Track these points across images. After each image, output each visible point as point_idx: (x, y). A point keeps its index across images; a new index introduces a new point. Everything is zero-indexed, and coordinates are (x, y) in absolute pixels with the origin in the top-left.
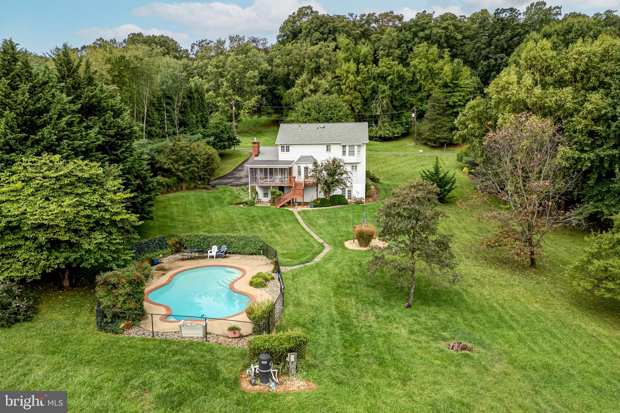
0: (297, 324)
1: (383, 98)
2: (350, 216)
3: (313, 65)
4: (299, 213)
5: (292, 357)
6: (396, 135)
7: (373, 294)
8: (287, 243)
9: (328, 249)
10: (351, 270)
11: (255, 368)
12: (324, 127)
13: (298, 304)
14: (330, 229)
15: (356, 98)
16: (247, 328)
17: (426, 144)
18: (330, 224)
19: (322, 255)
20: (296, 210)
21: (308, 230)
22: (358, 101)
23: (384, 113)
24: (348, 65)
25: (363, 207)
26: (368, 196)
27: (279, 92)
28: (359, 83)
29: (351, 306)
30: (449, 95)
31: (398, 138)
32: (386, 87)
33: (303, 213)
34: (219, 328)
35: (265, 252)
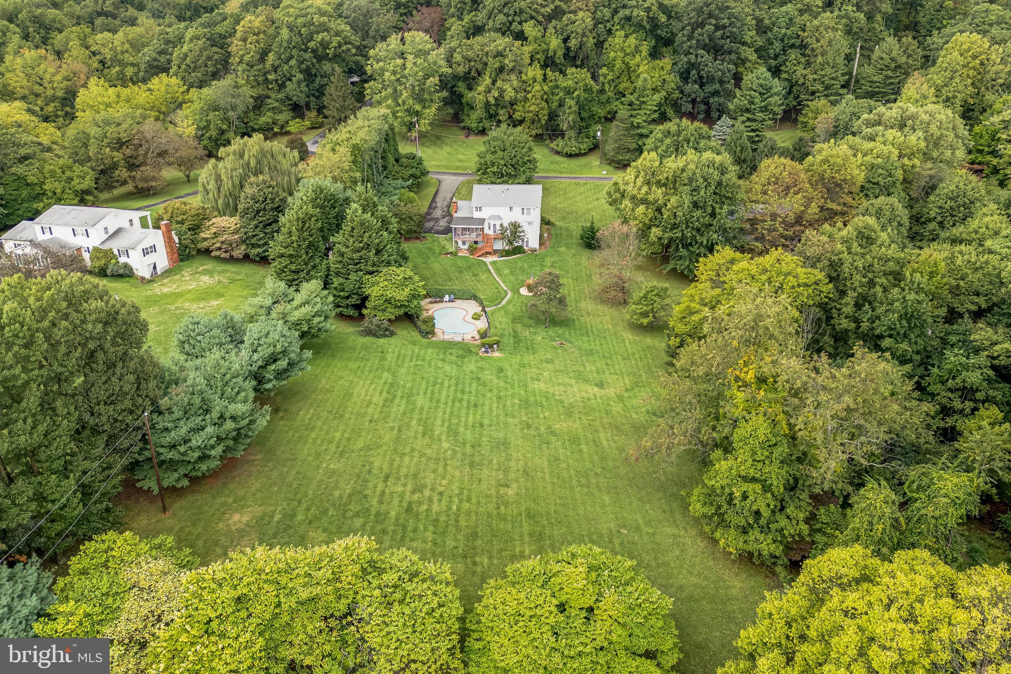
0: (496, 336)
1: (569, 114)
2: (526, 266)
3: (497, 65)
4: (491, 263)
5: (495, 346)
6: (583, 152)
7: (531, 322)
8: (485, 290)
9: (510, 295)
10: (521, 309)
11: (483, 349)
13: (495, 328)
14: (512, 278)
15: (542, 109)
16: (478, 337)
17: (610, 164)
18: (512, 273)
19: (506, 299)
20: (489, 259)
21: (497, 279)
22: (545, 112)
23: (571, 128)
24: (534, 72)
25: (537, 255)
26: (541, 244)
27: (459, 90)
28: (545, 93)
29: (519, 327)
30: (634, 113)
31: (585, 154)
32: (573, 103)
33: (494, 263)
34: (468, 337)
35: (475, 298)
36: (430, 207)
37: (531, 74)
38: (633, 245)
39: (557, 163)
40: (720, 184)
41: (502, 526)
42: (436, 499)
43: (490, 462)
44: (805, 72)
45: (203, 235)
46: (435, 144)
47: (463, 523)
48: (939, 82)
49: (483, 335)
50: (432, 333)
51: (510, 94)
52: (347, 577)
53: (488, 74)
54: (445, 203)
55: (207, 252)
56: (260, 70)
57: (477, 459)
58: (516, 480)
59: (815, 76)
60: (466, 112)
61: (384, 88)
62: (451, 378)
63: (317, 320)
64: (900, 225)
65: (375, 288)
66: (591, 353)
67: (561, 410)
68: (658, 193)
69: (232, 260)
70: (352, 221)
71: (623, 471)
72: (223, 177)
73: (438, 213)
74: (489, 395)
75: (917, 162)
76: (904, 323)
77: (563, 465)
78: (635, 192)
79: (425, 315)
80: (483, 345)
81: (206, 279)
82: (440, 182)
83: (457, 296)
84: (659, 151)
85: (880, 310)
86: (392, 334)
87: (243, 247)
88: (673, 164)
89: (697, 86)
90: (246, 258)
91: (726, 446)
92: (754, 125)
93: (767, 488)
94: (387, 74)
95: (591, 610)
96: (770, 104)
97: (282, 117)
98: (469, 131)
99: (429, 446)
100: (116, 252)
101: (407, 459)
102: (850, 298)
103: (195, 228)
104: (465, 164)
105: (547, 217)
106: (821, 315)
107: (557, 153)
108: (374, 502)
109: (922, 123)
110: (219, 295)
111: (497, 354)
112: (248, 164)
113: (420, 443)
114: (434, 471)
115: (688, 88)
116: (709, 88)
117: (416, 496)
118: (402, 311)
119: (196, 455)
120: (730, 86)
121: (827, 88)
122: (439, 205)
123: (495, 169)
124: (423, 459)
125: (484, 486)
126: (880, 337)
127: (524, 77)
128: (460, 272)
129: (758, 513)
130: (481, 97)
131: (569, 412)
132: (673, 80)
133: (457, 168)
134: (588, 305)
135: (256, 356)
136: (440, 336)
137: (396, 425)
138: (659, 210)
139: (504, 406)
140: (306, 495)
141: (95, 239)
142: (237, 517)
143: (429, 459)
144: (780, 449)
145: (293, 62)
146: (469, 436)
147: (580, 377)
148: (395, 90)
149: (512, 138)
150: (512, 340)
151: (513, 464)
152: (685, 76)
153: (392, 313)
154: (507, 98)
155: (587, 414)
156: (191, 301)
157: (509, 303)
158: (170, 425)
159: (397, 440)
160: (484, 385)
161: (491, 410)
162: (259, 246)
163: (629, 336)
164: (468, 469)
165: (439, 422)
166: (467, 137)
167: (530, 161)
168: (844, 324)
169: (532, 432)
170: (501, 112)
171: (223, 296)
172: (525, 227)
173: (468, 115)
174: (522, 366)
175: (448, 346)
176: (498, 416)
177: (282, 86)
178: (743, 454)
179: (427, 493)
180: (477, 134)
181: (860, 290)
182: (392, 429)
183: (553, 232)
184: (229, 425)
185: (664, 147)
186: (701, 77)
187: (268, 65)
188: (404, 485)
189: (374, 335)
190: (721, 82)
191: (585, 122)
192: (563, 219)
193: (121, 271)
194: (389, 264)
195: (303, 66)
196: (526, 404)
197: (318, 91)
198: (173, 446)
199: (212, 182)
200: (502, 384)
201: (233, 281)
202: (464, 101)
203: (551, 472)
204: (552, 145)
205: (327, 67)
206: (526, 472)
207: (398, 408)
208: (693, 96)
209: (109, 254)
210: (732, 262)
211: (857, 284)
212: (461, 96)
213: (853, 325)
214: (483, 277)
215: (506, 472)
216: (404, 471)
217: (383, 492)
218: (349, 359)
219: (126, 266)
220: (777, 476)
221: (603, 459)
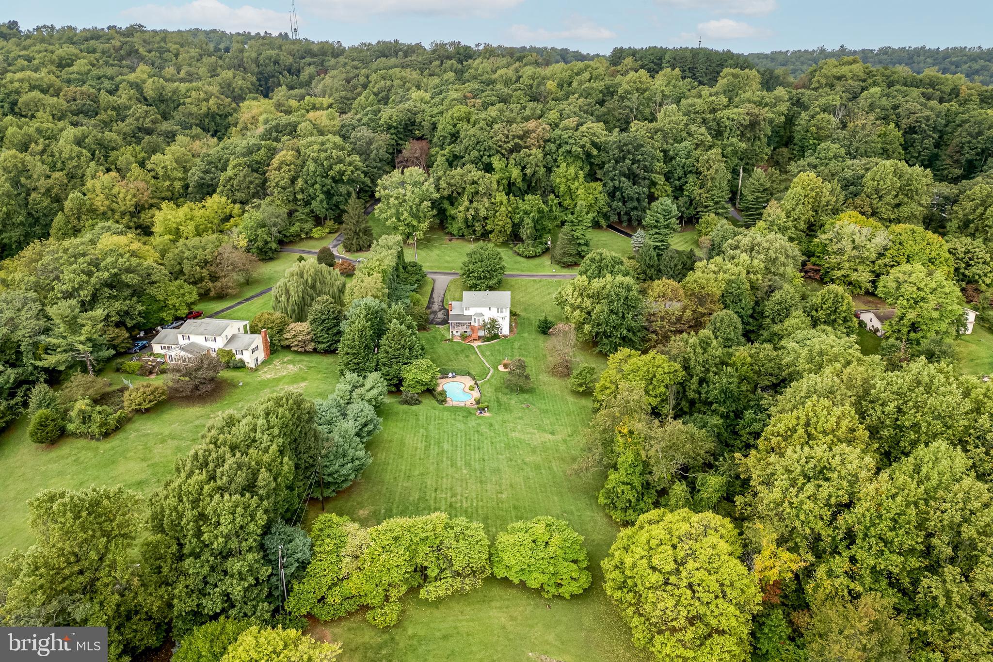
0: (485, 401)
1: (527, 227)
2: (501, 349)
3: (473, 190)
4: (477, 347)
5: (486, 409)
6: (538, 254)
7: (507, 391)
8: (475, 367)
9: (492, 371)
10: (500, 381)
11: (479, 411)
13: (485, 396)
14: (492, 358)
15: (508, 223)
16: (474, 403)
17: (558, 264)
18: (492, 354)
19: (490, 375)
20: (475, 344)
21: (482, 359)
22: (510, 226)
23: (528, 238)
24: (501, 197)
25: (508, 340)
26: (510, 331)
27: (445, 207)
28: (510, 212)
29: (500, 395)
31: (539, 256)
32: (530, 221)
33: (479, 347)
34: (468, 403)
35: (469, 374)
36: (429, 302)
37: (498, 199)
38: (573, 336)
39: (519, 263)
40: (627, 298)
41: (501, 513)
42: (464, 501)
43: (491, 480)
44: (700, 191)
45: (285, 336)
47: (480, 512)
48: (788, 207)
49: (478, 402)
50: (445, 401)
51: (483, 212)
52: (439, 529)
53: (466, 196)
54: (440, 299)
55: (288, 347)
56: (290, 192)
57: (484, 479)
58: (506, 490)
59: (707, 195)
60: (449, 222)
61: (389, 208)
62: (461, 431)
63: (380, 398)
64: (735, 327)
65: (410, 374)
66: (546, 411)
67: (529, 450)
68: (588, 303)
69: (306, 352)
70: (394, 331)
71: (565, 484)
72: (292, 293)
73: (436, 307)
74: (485, 441)
75: (759, 276)
76: (723, 395)
77: (532, 481)
78: (573, 302)
79: (439, 389)
80: (479, 409)
81: (291, 366)
82: (434, 281)
83: (457, 373)
84: (588, 273)
85: (711, 387)
86: (420, 402)
87: (313, 344)
88: (597, 284)
89: (620, 204)
90: (315, 350)
91: (615, 467)
92: (660, 238)
93: (633, 488)
94: (392, 199)
95: (547, 543)
96: (670, 223)
97: (307, 226)
98: (451, 236)
99: (456, 473)
100: (234, 352)
101: (445, 480)
102: (695, 379)
103: (281, 332)
104: (451, 265)
105: (514, 310)
106: (681, 389)
107: (519, 254)
108: (432, 502)
109: (763, 248)
110: (304, 379)
111: (487, 414)
112: (307, 281)
113: (451, 471)
114: (461, 486)
115: (615, 204)
116: (630, 205)
117: (453, 499)
118: (425, 388)
119: (343, 479)
120: (645, 203)
121: (717, 203)
122: (436, 300)
123: (476, 274)
124: (454, 480)
125: (489, 493)
126: (711, 403)
127: (493, 200)
128: (457, 354)
129: (630, 501)
130: (461, 215)
131: (534, 451)
132: (603, 199)
133: (446, 268)
134: (544, 378)
135: (357, 424)
136: (450, 403)
137: (435, 461)
138: (589, 313)
139: (496, 448)
140: (395, 500)
141: (220, 344)
142: (361, 512)
143: (457, 479)
144: (639, 467)
145: (317, 186)
146: (477, 466)
147: (540, 428)
148: (398, 211)
149: (487, 252)
150: (496, 404)
151: (504, 481)
152: (612, 195)
153: (419, 389)
154: (481, 215)
155: (545, 452)
156: (288, 383)
157: (492, 377)
158: (328, 464)
159: (437, 469)
160: (482, 435)
161: (488, 451)
162: (323, 343)
163: (571, 399)
164: (479, 485)
165: (459, 459)
166: (450, 240)
167: (500, 268)
168: (692, 395)
169: (513, 463)
170: (477, 224)
171: (306, 379)
172: (500, 321)
173: (451, 224)
174: (504, 422)
175: (456, 410)
176: (492, 454)
177: (307, 203)
178: (622, 472)
179: (459, 497)
181: (700, 375)
182: (433, 463)
183: (518, 321)
184: (357, 463)
185: (591, 271)
186: (623, 197)
187: (297, 188)
188: (446, 494)
189: (409, 404)
190: (638, 200)
191: (539, 232)
192: (525, 310)
193: (239, 365)
194: (417, 357)
195: (325, 189)
196: (508, 446)
197: (335, 205)
198: (329, 475)
199: (283, 296)
200: (493, 434)
201: (310, 368)
202: (448, 213)
203: (525, 485)
204: (516, 249)
205: (343, 189)
206: (511, 485)
207: (434, 450)
208: (618, 210)
209: (229, 354)
210: (630, 356)
211: (698, 372)
212: (445, 210)
213: (697, 396)
214: (473, 357)
215: (500, 486)
216: (444, 486)
217: (435, 498)
218: (397, 421)
219: (242, 361)
220: (637, 481)
221: (554, 477)
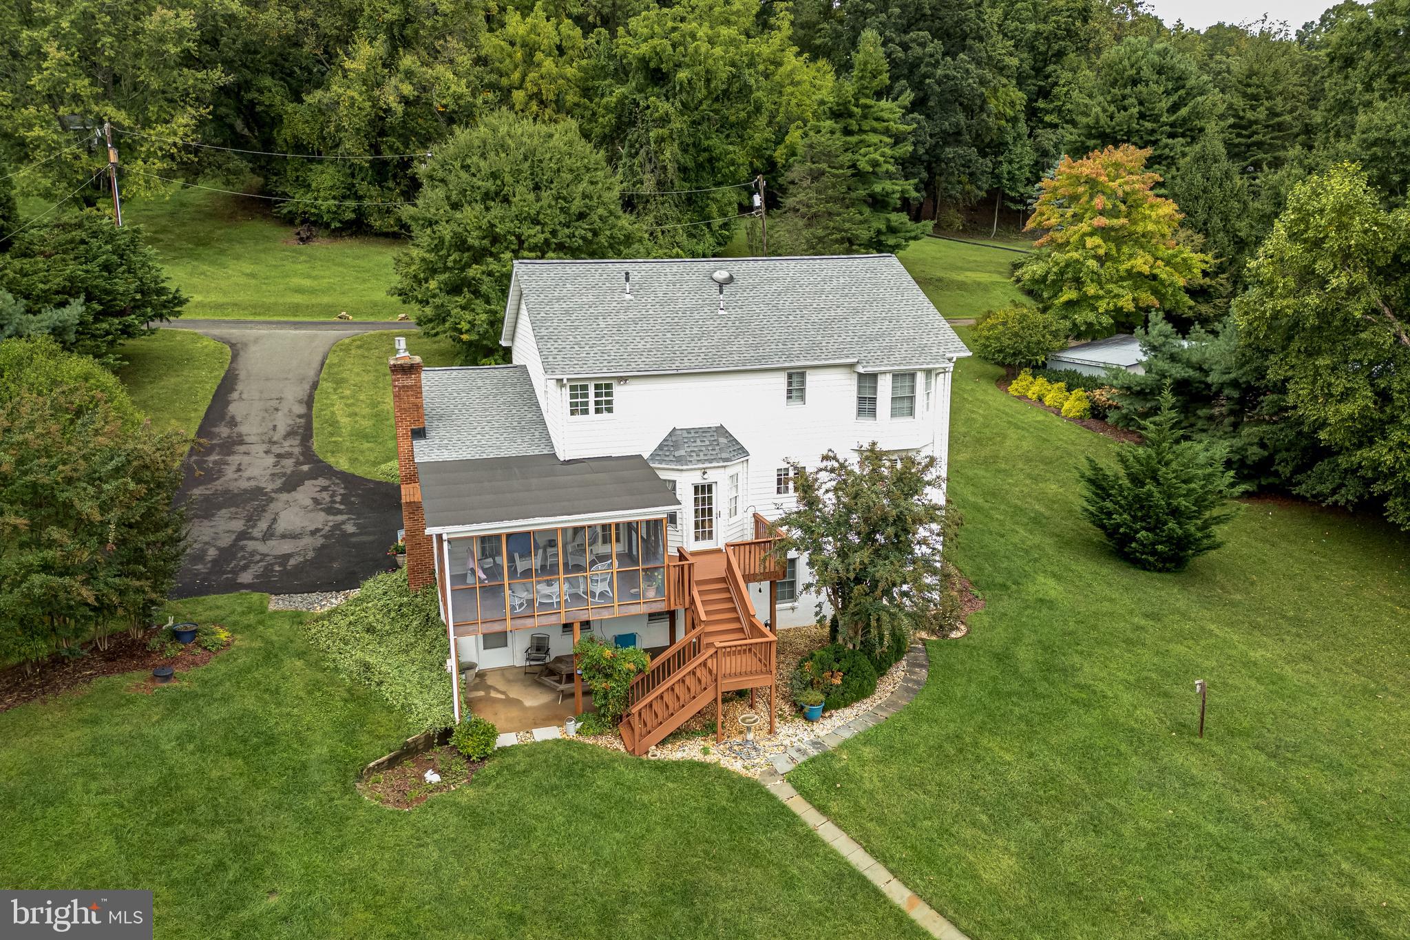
12: (731, 279)
27: (265, 98)
30: (853, 139)
46: (192, 256)
60: (291, 175)
82: (236, 349)
98: (308, 226)
104: (326, 300)
122: (250, 428)
133: (296, 309)
166: (305, 241)
173: (303, 179)
180: (337, 234)
